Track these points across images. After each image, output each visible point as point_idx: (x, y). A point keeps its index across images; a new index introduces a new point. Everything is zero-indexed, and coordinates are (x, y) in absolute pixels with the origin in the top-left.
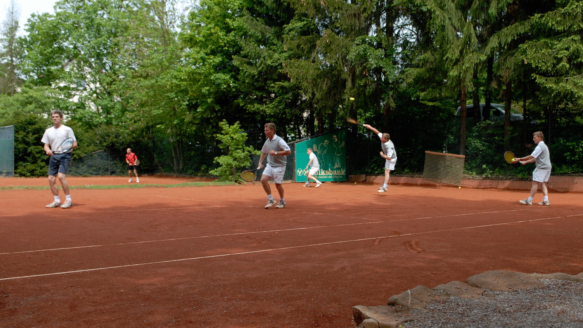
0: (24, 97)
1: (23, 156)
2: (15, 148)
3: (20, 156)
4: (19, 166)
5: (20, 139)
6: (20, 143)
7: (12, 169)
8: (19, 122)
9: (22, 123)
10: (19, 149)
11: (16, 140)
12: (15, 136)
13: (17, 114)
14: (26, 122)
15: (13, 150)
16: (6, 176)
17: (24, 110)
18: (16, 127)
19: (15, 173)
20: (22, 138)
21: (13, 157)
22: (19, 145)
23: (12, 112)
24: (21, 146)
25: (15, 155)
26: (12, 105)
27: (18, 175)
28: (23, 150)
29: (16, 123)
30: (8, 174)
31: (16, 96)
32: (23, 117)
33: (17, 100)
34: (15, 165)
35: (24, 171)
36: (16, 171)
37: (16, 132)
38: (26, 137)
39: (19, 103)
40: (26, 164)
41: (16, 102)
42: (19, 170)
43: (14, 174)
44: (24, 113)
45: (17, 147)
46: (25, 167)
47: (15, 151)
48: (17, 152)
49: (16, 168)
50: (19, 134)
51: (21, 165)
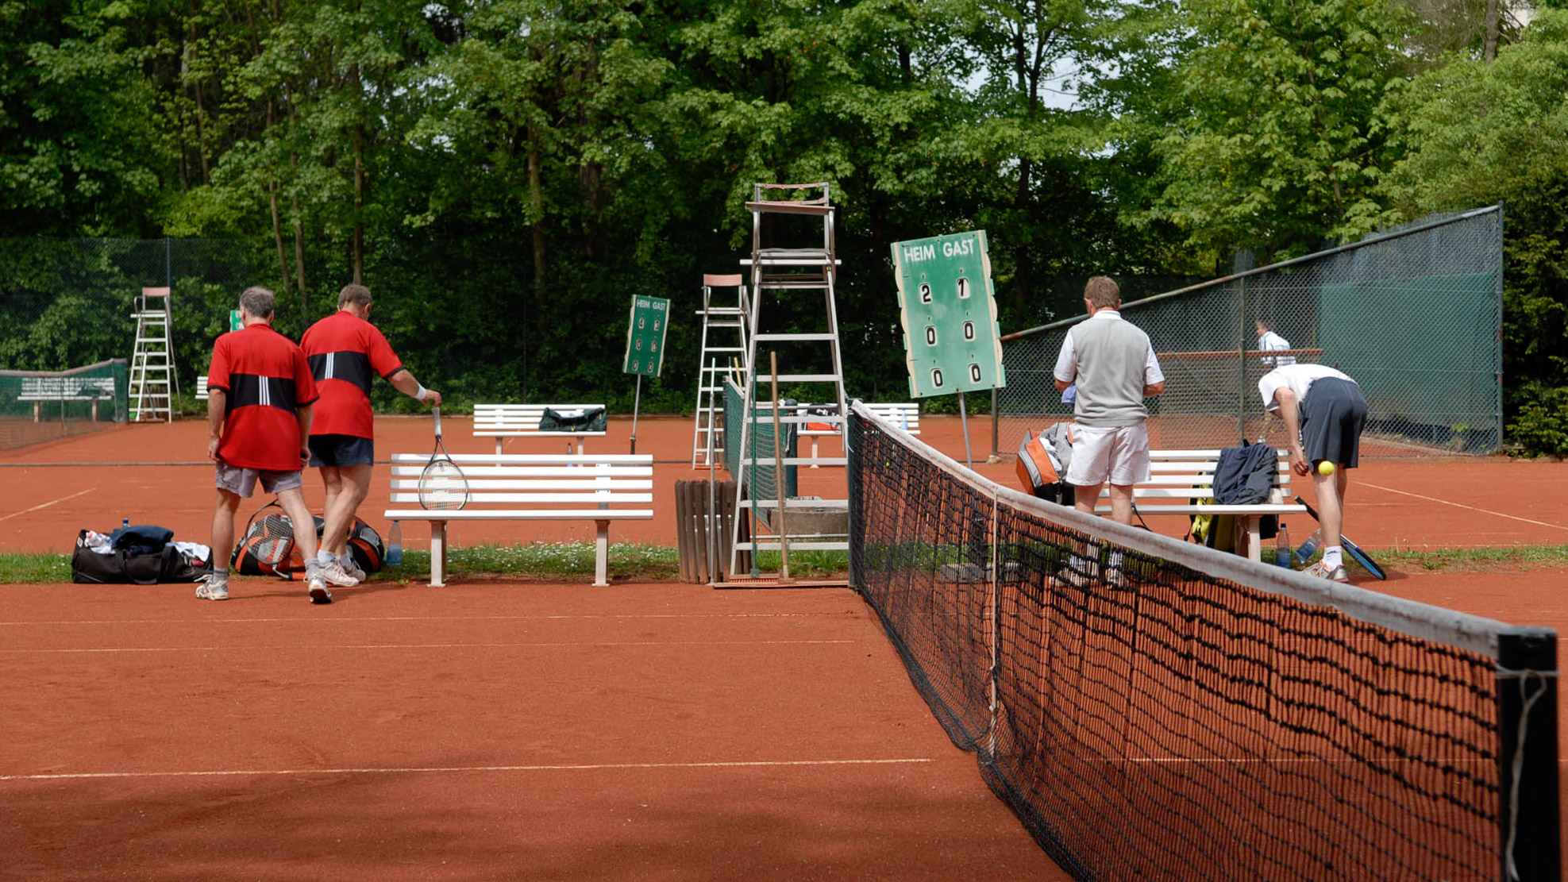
0: (1549, 57)
1: (1542, 353)
2: (1507, 316)
3: (1528, 352)
4: (1524, 402)
5: (1529, 270)
6: (1529, 289)
7: (1492, 419)
8: (1525, 188)
9: (1538, 190)
10: (1527, 317)
11: (1512, 275)
12: (1506, 255)
13: (1515, 146)
14: (1555, 182)
15: (1499, 325)
16: (1465, 448)
17: (1551, 121)
18: (1510, 209)
19: (1508, 436)
20: (1541, 262)
21: (1500, 359)
22: (1524, 298)
23: (1494, 134)
24: (1532, 304)
25: (1509, 348)
26: (1492, 99)
27: (1518, 446)
28: (1542, 324)
29: (1513, 192)
30: (1475, 439)
31: (1510, 54)
32: (1542, 157)
33: (1518, 76)
34: (1506, 396)
35: (1547, 426)
36: (1510, 427)
37: (1512, 234)
38: (1558, 258)
39: (1525, 88)
40: (1555, 393)
41: (1509, 88)
42: (1526, 425)
43: (1500, 445)
44: (1547, 140)
45: (1515, 308)
46: (1552, 406)
47: (1505, 331)
48: (1516, 334)
49: (1510, 412)
50: (1525, 248)
51: (1535, 396)
